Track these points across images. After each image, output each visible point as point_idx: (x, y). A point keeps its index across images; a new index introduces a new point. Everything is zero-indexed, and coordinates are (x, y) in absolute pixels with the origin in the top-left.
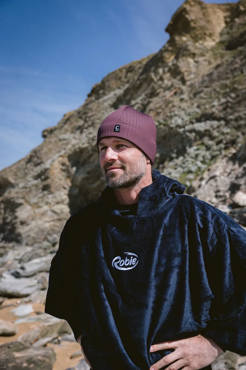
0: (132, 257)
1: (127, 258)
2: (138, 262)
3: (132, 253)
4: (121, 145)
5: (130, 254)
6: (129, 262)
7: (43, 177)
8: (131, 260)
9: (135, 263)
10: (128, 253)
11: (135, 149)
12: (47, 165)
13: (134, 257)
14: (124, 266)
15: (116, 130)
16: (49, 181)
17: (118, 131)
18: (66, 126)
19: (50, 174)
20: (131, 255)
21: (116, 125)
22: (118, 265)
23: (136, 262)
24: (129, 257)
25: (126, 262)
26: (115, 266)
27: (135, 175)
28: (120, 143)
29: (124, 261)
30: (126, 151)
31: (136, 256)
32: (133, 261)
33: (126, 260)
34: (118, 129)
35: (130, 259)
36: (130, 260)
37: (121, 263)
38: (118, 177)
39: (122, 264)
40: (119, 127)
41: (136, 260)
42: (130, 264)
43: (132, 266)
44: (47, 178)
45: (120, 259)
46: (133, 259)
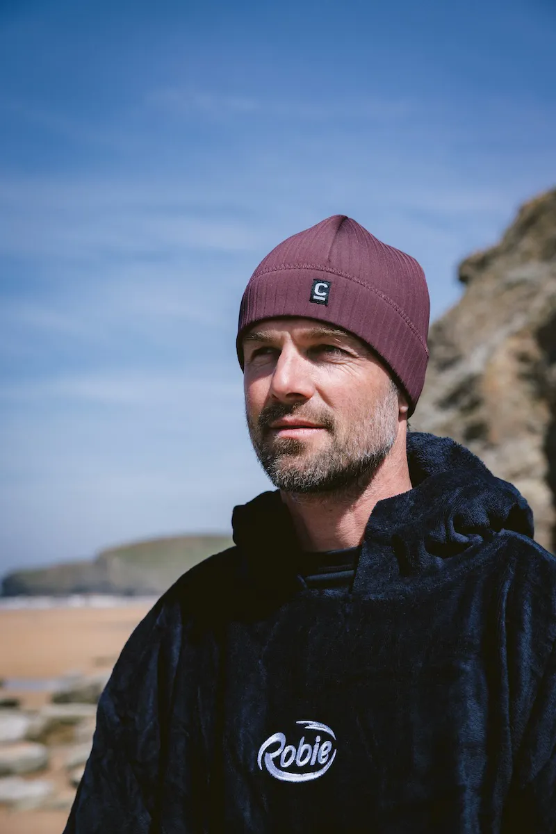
0: (318, 739)
1: (303, 739)
2: (334, 755)
3: (321, 725)
4: (328, 346)
5: (314, 726)
6: (309, 754)
7: (465, 401)
8: (317, 746)
9: (326, 758)
10: (308, 725)
11: (372, 364)
12: (474, 363)
13: (325, 737)
14: (294, 769)
15: (315, 297)
16: (481, 414)
17: (324, 299)
18: (528, 243)
19: (484, 390)
20: (317, 730)
21: (318, 281)
22: (277, 761)
23: (330, 754)
24: (311, 737)
25: (301, 753)
26: (267, 765)
27: (365, 453)
28: (324, 341)
29: (294, 750)
30: (341, 366)
31: (332, 733)
32: (322, 752)
33: (303, 748)
34: (324, 294)
35: (312, 743)
36: (313, 749)
37: (284, 755)
38: (311, 456)
39: (287, 759)
40: (326, 286)
41: (329, 750)
42: (313, 763)
43: (318, 767)
44: (475, 404)
45: (283, 742)
46: (321, 744)
